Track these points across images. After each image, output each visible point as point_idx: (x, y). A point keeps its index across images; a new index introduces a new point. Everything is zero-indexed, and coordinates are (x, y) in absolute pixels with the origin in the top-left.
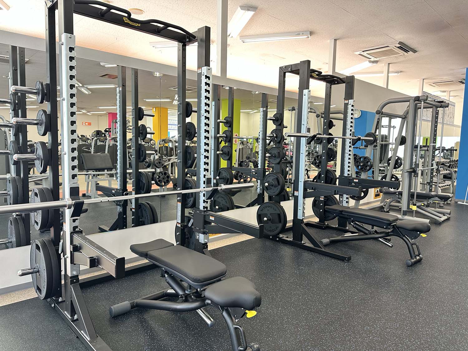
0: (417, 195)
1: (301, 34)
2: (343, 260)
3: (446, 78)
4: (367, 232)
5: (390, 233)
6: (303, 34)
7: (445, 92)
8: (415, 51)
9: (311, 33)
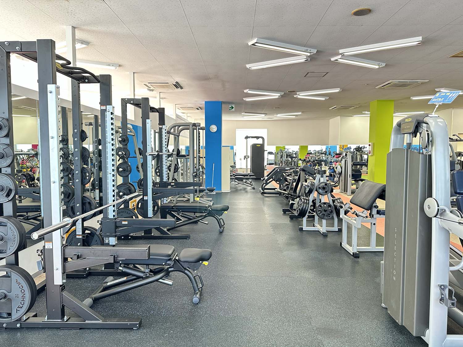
0: (199, 190)
1: (111, 65)
2: (186, 239)
3: (189, 105)
4: (191, 218)
5: (207, 215)
6: (113, 65)
7: (184, 113)
8: (182, 88)
9: (120, 66)
